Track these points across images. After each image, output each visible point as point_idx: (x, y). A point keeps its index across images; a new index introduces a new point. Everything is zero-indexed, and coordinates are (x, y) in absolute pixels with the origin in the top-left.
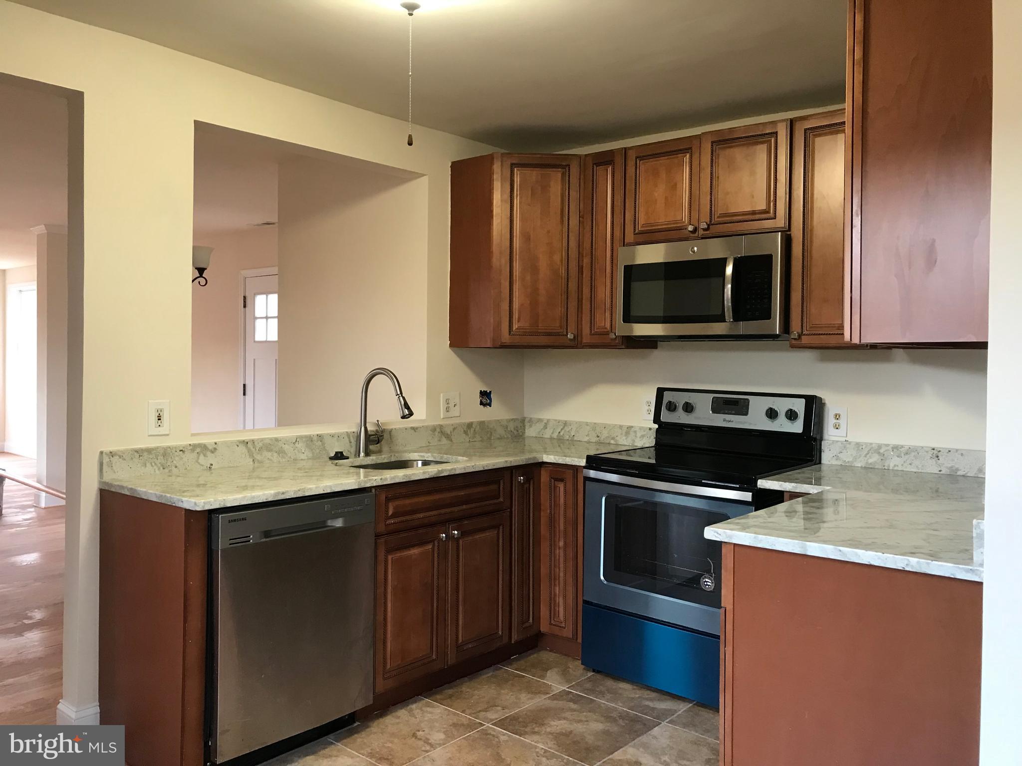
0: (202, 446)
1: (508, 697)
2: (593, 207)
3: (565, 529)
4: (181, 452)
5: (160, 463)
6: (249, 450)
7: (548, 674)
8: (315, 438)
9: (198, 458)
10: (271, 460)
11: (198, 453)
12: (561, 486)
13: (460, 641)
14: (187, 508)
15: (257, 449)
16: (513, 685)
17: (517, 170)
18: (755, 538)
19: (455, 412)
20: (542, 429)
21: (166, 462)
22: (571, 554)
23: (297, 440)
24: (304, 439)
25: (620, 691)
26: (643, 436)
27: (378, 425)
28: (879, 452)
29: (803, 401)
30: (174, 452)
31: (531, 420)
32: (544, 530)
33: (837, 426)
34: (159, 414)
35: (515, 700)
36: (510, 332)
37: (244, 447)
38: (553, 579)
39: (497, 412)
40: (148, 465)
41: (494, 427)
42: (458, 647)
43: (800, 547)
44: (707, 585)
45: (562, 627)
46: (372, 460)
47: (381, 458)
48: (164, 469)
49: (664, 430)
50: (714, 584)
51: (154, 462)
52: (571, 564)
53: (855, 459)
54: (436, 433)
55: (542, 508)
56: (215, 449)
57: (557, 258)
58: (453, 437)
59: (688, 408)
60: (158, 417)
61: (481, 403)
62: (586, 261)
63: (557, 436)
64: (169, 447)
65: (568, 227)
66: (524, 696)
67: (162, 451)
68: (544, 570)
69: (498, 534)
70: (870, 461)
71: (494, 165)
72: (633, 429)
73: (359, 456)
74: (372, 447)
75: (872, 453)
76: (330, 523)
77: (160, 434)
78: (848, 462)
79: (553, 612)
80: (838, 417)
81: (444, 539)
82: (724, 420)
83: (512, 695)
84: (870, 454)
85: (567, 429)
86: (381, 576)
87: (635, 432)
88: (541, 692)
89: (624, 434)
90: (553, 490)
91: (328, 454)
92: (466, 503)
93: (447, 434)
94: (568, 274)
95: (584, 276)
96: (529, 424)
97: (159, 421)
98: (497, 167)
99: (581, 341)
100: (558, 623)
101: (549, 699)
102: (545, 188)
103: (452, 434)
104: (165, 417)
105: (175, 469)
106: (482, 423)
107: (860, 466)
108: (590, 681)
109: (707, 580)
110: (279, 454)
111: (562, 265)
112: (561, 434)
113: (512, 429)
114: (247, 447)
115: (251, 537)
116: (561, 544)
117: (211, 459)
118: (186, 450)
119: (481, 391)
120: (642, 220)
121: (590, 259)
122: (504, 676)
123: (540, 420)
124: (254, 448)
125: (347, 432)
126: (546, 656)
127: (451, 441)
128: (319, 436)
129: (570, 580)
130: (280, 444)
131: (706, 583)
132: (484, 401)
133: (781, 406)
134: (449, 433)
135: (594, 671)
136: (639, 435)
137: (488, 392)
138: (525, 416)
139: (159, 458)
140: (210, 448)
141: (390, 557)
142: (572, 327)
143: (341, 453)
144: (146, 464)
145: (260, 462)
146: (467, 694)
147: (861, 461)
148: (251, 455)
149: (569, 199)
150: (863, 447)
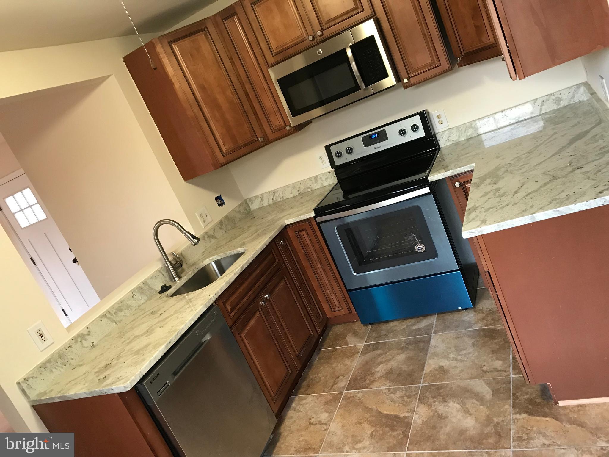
0: (80, 335)
1: (340, 367)
2: (235, 49)
3: (318, 256)
4: (70, 348)
5: (61, 364)
6: (109, 319)
7: (348, 340)
8: (143, 286)
9: (82, 344)
10: (125, 316)
11: (80, 341)
12: (304, 233)
13: (297, 353)
14: (119, 392)
15: (114, 315)
16: (336, 358)
17: (174, 45)
18: (498, 225)
19: (208, 219)
20: (261, 202)
21: (63, 360)
22: (327, 268)
23: (133, 293)
24: (137, 291)
25: (394, 329)
26: (327, 179)
27: (174, 255)
28: (472, 127)
29: (418, 117)
30: (65, 351)
31: (251, 200)
32: (305, 263)
33: (441, 122)
34: (40, 333)
35: (345, 367)
36: (223, 155)
37: (106, 319)
38: (322, 287)
39: (230, 205)
40: (54, 370)
41: (233, 215)
42: (298, 356)
43: (530, 219)
44: (420, 249)
45: (341, 310)
46: (186, 279)
47: (189, 274)
48: (65, 365)
49: (339, 170)
50: (424, 247)
51: (57, 366)
52: (330, 274)
53: (459, 137)
54: (206, 239)
55: (298, 251)
56: (89, 331)
57: (229, 93)
58: (216, 236)
59: (350, 151)
60: (40, 335)
61: (219, 205)
62: (248, 87)
63: (272, 201)
64: (60, 350)
65: (226, 69)
66: (348, 362)
67: (57, 356)
68: (315, 284)
69: (285, 281)
70: (468, 134)
71: (156, 48)
72: (318, 177)
73: (175, 281)
74: (179, 270)
75: (468, 129)
76: (203, 340)
77: (48, 345)
78: (456, 140)
79: (331, 305)
80: (439, 117)
81: (264, 304)
82: (375, 148)
83: (340, 365)
84: (467, 130)
85: (276, 195)
86: (244, 350)
87: (321, 178)
88: (354, 354)
89: (314, 182)
90: (300, 238)
91: (156, 291)
92: (262, 275)
93: (212, 236)
94: (240, 100)
95: (251, 97)
96: (250, 202)
97: (43, 338)
98: (159, 48)
99: (268, 139)
100: (337, 309)
101: (362, 356)
102: (198, 49)
103: (215, 234)
104: (45, 334)
105: (72, 361)
106: (227, 217)
107: (463, 139)
108: (373, 331)
109: (419, 247)
110: (128, 309)
111: (233, 96)
112: (275, 199)
113: (244, 211)
114: (107, 318)
115: (168, 382)
116: (319, 266)
117: (90, 339)
118: (72, 345)
119: (215, 198)
120: (274, 45)
121: (250, 84)
122: (326, 355)
123: (256, 197)
124: (111, 315)
125: (157, 270)
126: (337, 329)
127: (216, 238)
128: (145, 283)
129: (334, 283)
130: (125, 302)
131: (419, 249)
132: (220, 203)
133: (407, 124)
134: (213, 234)
135: (370, 324)
136: (324, 179)
137: (219, 196)
138: (245, 198)
139: (58, 361)
140: (86, 333)
141: (242, 335)
142: (259, 133)
143: (165, 286)
144: (52, 371)
145: (120, 322)
146: (316, 379)
147: (463, 137)
148: (113, 321)
149: (217, 50)
150: (462, 128)
